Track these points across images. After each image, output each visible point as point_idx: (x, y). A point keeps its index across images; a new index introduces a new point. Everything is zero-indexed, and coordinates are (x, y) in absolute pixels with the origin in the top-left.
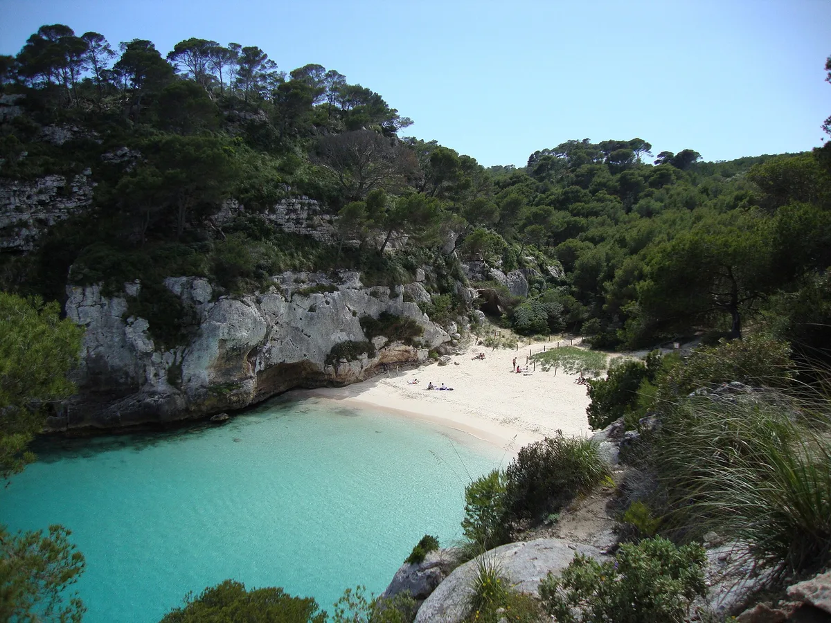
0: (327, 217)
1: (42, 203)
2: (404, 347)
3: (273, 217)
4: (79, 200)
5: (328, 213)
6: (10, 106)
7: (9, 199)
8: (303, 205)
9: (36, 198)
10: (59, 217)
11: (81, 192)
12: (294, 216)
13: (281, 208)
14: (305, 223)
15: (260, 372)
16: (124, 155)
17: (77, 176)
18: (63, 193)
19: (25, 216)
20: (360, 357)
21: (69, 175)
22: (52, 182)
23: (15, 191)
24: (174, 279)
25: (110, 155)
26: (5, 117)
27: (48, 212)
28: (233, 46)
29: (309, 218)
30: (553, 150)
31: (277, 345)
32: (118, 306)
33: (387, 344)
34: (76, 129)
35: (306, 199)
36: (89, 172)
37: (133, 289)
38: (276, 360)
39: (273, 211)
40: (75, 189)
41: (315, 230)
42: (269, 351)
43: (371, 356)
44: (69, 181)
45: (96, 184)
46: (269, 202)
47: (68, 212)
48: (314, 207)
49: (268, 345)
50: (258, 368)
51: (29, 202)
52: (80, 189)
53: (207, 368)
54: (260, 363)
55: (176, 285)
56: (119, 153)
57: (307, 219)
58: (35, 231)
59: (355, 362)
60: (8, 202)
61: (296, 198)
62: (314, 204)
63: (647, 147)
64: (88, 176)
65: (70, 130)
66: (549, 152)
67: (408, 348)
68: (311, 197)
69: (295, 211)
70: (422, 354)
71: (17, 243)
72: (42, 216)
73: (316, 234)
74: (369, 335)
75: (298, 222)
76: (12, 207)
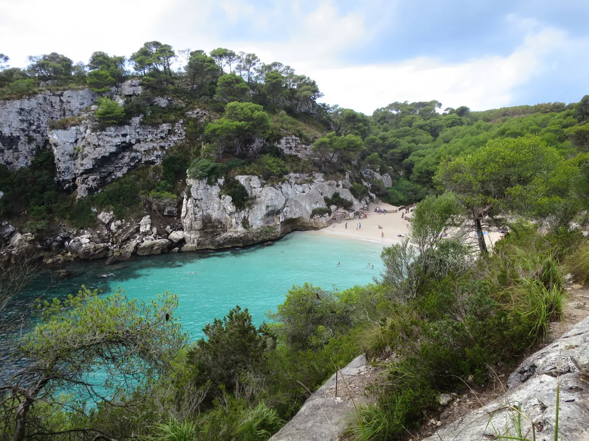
0: (304, 146)
1: (162, 138)
2: (343, 211)
3: (279, 146)
4: (179, 136)
5: (304, 144)
6: (136, 86)
7: (147, 135)
8: (293, 140)
9: (159, 135)
10: (170, 145)
11: (179, 132)
12: (289, 145)
13: (283, 141)
14: (294, 149)
15: (282, 222)
16: (198, 113)
17: (177, 124)
18: (170, 132)
19: (155, 145)
20: (324, 215)
21: (173, 123)
22: (165, 127)
23: (150, 131)
24: (241, 176)
25: (190, 113)
26: (134, 92)
27: (165, 142)
28: (241, 54)
29: (296, 147)
30: (386, 108)
31: (289, 209)
32: (215, 190)
33: (337, 209)
34: (170, 99)
35: (294, 137)
36: (181, 121)
37: (221, 181)
38: (289, 216)
39: (279, 143)
40: (176, 131)
41: (299, 152)
42: (286, 212)
43: (330, 215)
44: (173, 127)
45: (185, 128)
46: (278, 138)
47: (174, 142)
48: (298, 141)
49: (285, 209)
50: (281, 220)
51: (157, 137)
52: (179, 130)
53: (259, 220)
54: (282, 218)
55: (242, 179)
56: (195, 112)
57: (295, 147)
58: (160, 153)
59: (323, 218)
60: (146, 137)
61: (290, 136)
62: (298, 140)
63: (440, 105)
64: (181, 124)
65: (167, 99)
66: (384, 109)
67: (345, 211)
68: (296, 136)
69: (289, 143)
70: (352, 214)
71: (153, 158)
72: (162, 144)
73: (300, 155)
74: (328, 205)
75: (291, 148)
76: (149, 140)
